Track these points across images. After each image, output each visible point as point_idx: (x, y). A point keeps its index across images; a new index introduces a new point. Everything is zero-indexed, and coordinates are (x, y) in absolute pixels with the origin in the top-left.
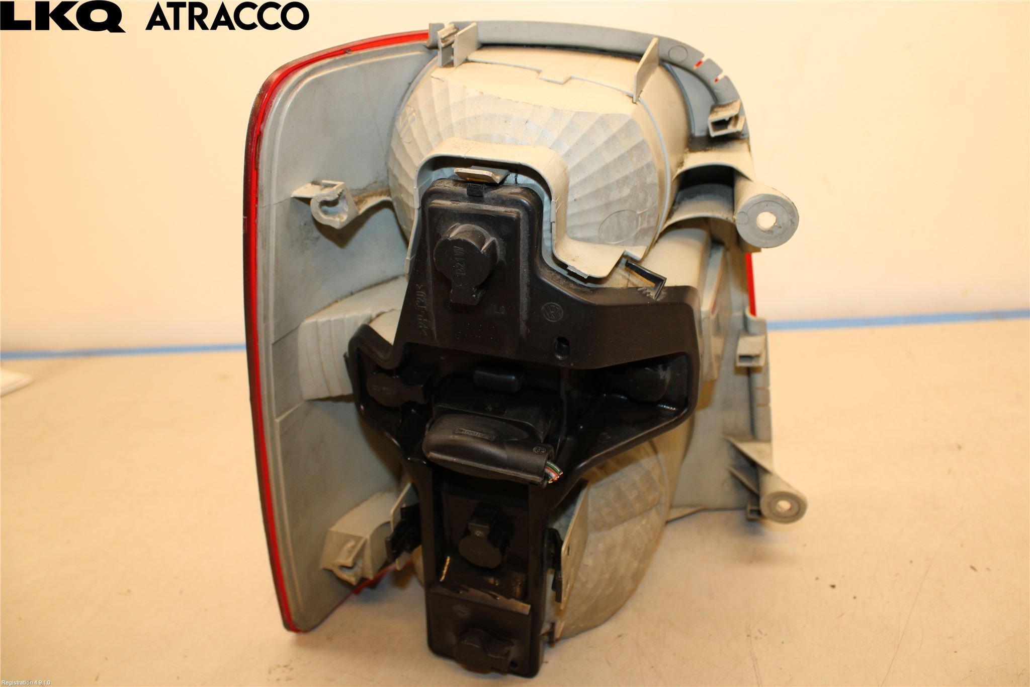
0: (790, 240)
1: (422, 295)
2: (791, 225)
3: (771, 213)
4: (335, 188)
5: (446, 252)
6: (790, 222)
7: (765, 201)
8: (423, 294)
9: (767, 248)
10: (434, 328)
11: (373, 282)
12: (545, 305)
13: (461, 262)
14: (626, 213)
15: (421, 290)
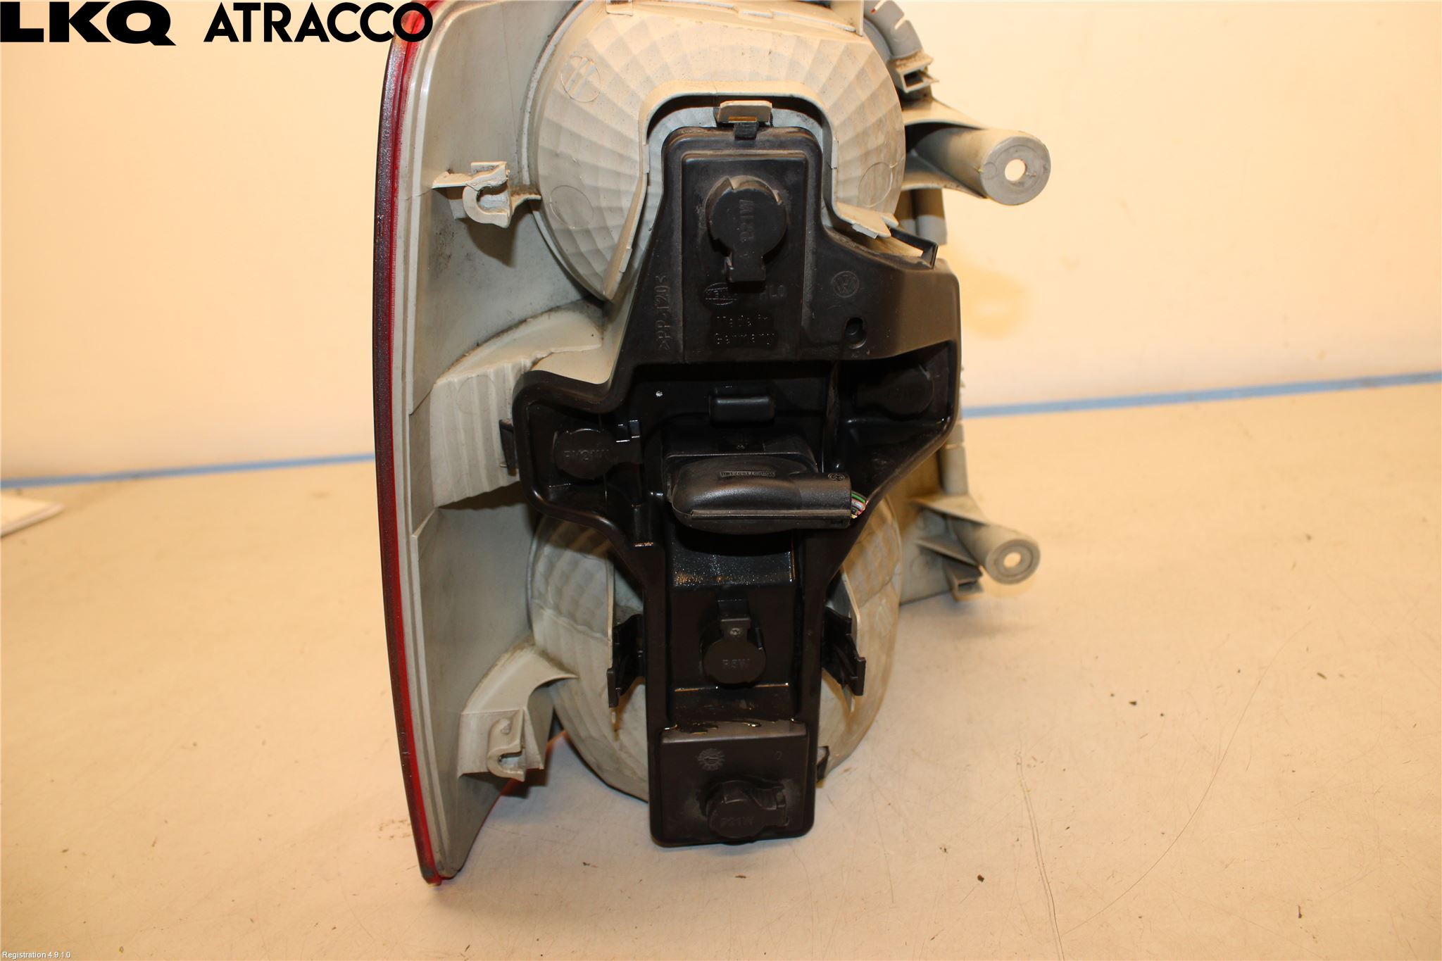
0: (1044, 190)
1: (665, 291)
2: (1044, 172)
3: (1022, 160)
4: (496, 171)
5: (728, 210)
6: (1042, 170)
7: (1014, 146)
8: (665, 288)
9: (1018, 204)
10: (680, 336)
11: (500, 329)
12: (836, 276)
13: (748, 221)
14: (881, 167)
15: (662, 284)
